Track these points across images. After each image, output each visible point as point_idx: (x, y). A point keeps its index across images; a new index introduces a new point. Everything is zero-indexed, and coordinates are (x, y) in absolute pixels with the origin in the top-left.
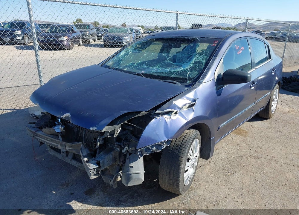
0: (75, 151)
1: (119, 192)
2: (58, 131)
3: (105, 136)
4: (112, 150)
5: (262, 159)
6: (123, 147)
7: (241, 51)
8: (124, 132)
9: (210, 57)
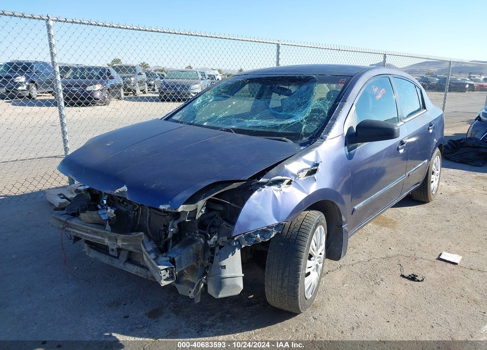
0: (132, 246)
1: (201, 313)
2: (104, 217)
3: (182, 219)
4: (193, 241)
5: (422, 260)
6: (209, 236)
7: (381, 94)
8: (211, 214)
9: (335, 102)
